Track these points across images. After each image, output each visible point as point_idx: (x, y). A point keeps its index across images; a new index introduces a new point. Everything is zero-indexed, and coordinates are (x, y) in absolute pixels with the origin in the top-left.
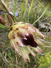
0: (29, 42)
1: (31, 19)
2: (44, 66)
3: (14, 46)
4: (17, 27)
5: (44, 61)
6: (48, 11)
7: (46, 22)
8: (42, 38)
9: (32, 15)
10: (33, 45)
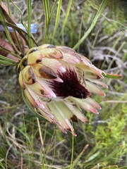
0: (69, 89)
1: (69, 41)
2: (106, 148)
3: (34, 100)
4: (38, 57)
5: (105, 135)
6: (109, 20)
7: (106, 45)
8: (98, 78)
9: (70, 30)
10: (78, 94)
